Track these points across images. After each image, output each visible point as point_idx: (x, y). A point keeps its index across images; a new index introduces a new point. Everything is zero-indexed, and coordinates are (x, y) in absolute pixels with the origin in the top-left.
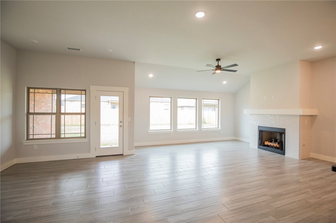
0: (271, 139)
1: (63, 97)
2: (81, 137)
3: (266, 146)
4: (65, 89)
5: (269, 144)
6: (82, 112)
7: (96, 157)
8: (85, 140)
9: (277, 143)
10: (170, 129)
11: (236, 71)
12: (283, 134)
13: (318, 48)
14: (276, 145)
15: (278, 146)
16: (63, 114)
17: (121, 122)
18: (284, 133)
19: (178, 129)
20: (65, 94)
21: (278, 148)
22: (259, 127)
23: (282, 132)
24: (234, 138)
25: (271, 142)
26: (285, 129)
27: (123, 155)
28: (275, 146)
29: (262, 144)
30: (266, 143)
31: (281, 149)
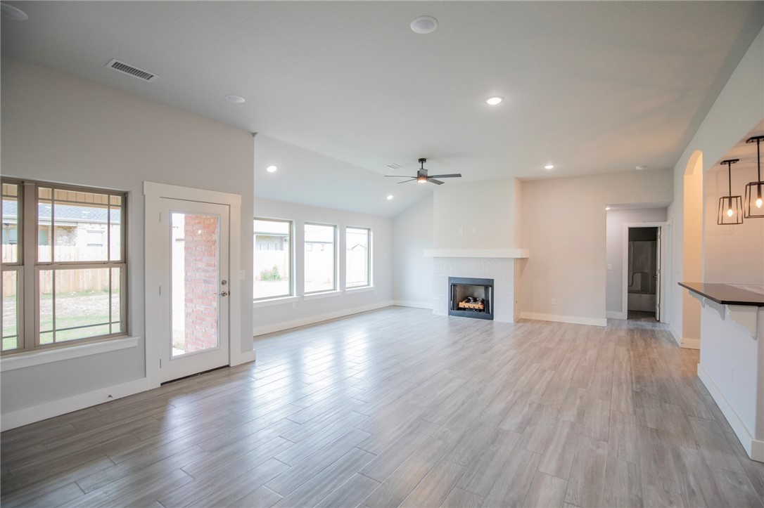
0: (467, 298)
1: (44, 209)
2: (111, 336)
3: (460, 309)
4: (53, 186)
5: (467, 305)
6: (111, 260)
7: (162, 384)
8: (132, 342)
9: (480, 303)
10: (288, 293)
11: (443, 183)
12: (490, 288)
13: (549, 167)
14: (479, 306)
15: (481, 307)
16: (47, 266)
17: (223, 283)
18: (492, 286)
19: (306, 293)
20: (53, 201)
21: (480, 310)
22: (450, 278)
23: (488, 285)
24: (392, 303)
25: (468, 301)
26: (493, 280)
27: (228, 366)
28: (476, 308)
29: (455, 308)
30: (462, 305)
31: (486, 311)
